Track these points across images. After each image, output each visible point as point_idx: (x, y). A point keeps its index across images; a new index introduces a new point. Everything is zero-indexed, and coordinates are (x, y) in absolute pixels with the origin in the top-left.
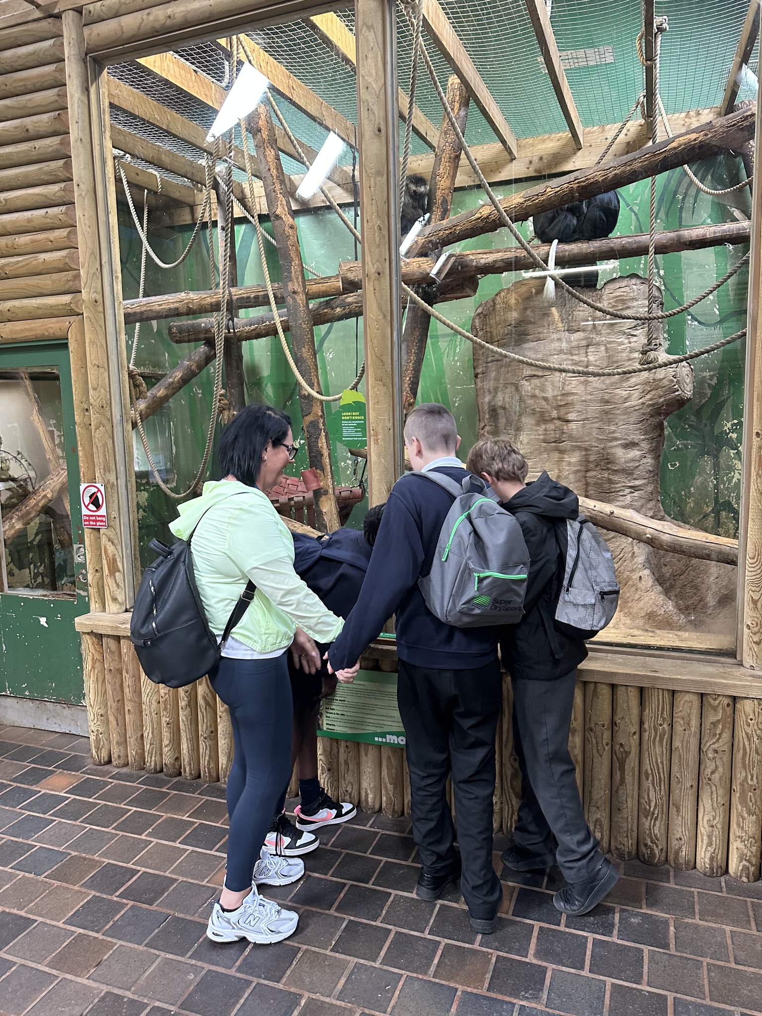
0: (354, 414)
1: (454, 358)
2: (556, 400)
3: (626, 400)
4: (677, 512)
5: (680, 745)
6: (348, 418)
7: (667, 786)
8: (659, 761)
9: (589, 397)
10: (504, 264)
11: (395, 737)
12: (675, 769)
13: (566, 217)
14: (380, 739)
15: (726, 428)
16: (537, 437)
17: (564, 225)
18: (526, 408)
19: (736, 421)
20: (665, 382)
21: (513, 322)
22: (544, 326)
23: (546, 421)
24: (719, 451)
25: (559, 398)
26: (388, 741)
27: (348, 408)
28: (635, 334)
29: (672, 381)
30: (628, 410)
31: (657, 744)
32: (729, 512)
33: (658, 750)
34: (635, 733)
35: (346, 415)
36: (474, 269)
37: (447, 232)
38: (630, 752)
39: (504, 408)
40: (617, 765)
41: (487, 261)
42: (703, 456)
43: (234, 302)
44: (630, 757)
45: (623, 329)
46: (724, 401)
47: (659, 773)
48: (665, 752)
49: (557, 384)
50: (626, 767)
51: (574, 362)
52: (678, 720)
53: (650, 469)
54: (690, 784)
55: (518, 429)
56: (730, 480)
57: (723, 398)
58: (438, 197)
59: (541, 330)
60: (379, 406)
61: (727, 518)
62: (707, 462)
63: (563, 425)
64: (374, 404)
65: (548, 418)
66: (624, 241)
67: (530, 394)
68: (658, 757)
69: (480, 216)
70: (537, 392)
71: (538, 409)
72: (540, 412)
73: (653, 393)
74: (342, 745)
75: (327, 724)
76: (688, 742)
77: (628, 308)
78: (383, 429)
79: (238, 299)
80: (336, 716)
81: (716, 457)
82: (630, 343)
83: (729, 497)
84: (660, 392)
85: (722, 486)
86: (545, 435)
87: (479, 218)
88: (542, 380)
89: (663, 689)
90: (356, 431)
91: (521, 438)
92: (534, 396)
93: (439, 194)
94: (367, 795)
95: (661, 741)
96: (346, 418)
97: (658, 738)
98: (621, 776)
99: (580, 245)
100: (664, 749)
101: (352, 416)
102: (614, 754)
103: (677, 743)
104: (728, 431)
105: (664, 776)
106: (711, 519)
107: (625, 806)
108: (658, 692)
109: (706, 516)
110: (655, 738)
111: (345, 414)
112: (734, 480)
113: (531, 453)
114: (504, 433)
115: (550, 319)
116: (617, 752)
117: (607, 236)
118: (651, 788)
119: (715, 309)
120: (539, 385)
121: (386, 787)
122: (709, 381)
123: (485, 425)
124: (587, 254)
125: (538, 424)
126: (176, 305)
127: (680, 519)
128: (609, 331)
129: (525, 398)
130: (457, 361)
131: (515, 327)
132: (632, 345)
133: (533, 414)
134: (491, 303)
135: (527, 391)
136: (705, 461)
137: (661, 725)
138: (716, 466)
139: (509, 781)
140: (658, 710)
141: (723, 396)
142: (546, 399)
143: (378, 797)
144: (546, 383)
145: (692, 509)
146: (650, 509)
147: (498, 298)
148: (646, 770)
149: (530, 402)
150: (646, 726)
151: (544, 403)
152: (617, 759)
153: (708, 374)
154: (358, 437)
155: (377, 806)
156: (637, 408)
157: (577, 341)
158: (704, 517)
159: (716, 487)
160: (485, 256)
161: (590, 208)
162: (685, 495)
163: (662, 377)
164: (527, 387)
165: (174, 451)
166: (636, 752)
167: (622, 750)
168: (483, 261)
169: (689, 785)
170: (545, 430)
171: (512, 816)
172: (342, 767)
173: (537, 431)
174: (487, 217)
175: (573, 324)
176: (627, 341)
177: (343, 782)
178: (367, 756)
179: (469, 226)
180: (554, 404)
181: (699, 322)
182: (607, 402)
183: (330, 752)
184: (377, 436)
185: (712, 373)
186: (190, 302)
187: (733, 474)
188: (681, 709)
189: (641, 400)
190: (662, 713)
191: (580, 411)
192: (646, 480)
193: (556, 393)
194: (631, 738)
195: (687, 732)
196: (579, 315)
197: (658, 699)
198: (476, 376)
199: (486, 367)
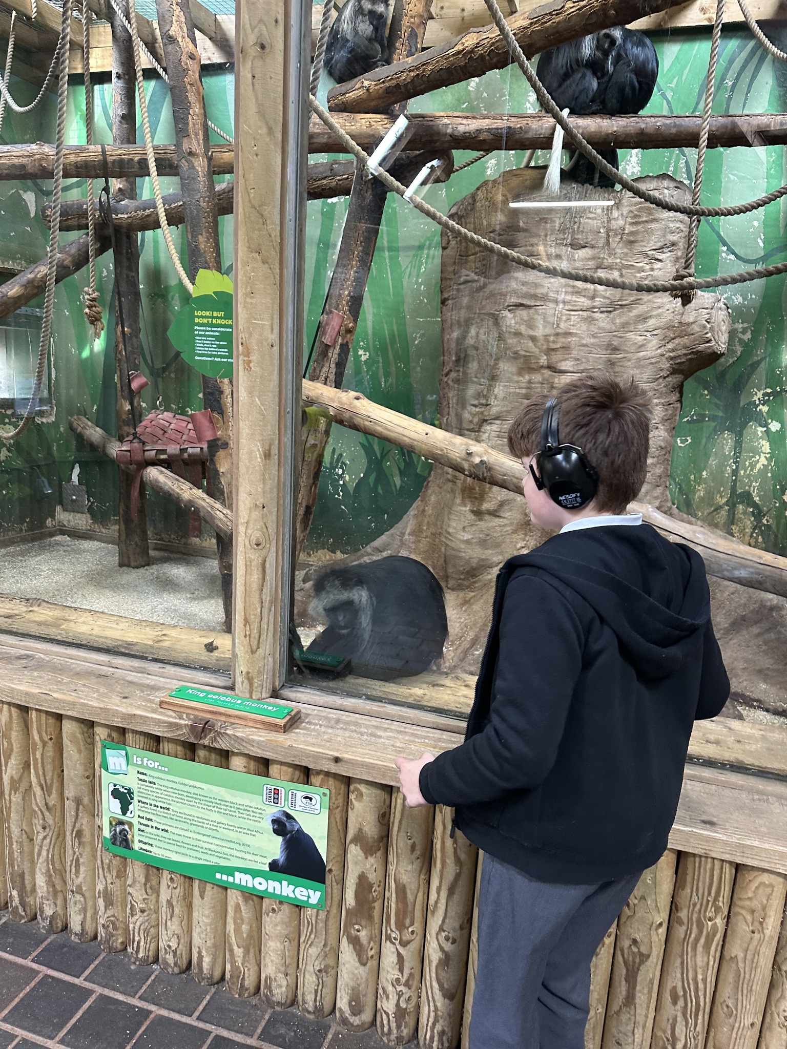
0: (215, 314)
1: (417, 280)
2: (548, 341)
3: (641, 347)
4: (682, 500)
5: (741, 955)
6: (205, 321)
7: (707, 1017)
8: (700, 977)
9: (592, 340)
10: (492, 137)
11: (249, 877)
12: (726, 991)
13: (584, 76)
14: (225, 877)
15: (755, 398)
16: (518, 390)
17: (581, 88)
18: (507, 349)
19: (769, 390)
20: (696, 328)
21: (498, 227)
22: (540, 236)
23: (531, 370)
24: (744, 425)
25: (552, 338)
26: (237, 882)
27: (205, 302)
28: (660, 258)
29: (705, 327)
30: (642, 363)
31: (700, 949)
32: (748, 505)
33: (700, 960)
34: (661, 924)
35: (202, 316)
36: (448, 138)
37: (412, 74)
38: (648, 956)
39: (477, 349)
40: (622, 971)
41: (467, 129)
42: (722, 432)
43: (110, 165)
44: (648, 963)
45: (645, 249)
46: (758, 363)
47: (697, 997)
48: (711, 963)
49: (551, 319)
50: (639, 979)
51: (576, 289)
52: (743, 912)
53: (663, 444)
54: (750, 1021)
55: (493, 378)
56: (753, 466)
57: (756, 359)
58: (403, 28)
59: (534, 240)
60: (254, 301)
61: (745, 513)
62: (727, 441)
63: (554, 377)
64: (246, 295)
65: (534, 366)
66: (660, 122)
67: (513, 330)
68: (700, 971)
69: (461, 48)
70: (523, 329)
71: (522, 353)
72: (525, 356)
73: (677, 341)
74: (164, 876)
75: (140, 841)
76: (757, 952)
77: (655, 220)
78: (260, 343)
79: (114, 161)
80: (154, 831)
81: (740, 435)
82: (652, 270)
83: (750, 486)
84: (685, 340)
85: (742, 472)
86: (528, 388)
87: (459, 52)
88: (532, 311)
89: (723, 861)
90: (219, 346)
91: (496, 390)
92: (518, 334)
93: (405, 22)
94: (200, 957)
95: (707, 946)
96: (201, 321)
97: (702, 941)
98: (628, 992)
99: (599, 120)
100: (711, 959)
101: (212, 317)
102: (619, 953)
103: (735, 950)
104: (757, 402)
105: (705, 1002)
106: (724, 513)
107: (630, 1040)
108: (713, 864)
109: (718, 508)
110: (697, 940)
111: (199, 313)
112: (758, 466)
113: (507, 411)
114: (474, 382)
115: (548, 226)
116: (626, 951)
117: (637, 113)
118: (679, 1019)
119: (759, 240)
120: (526, 318)
121: (231, 951)
122: (740, 335)
123: (451, 371)
124: (607, 135)
125: (520, 373)
126: (24, 161)
127: (685, 510)
128: (625, 250)
129: (507, 335)
130: (421, 284)
131: (500, 235)
132: (655, 273)
133: (515, 358)
134: (470, 201)
135: (510, 326)
136: (725, 439)
137: (710, 919)
138: (738, 445)
139: (434, 970)
140: (709, 894)
141: (757, 356)
142: (533, 339)
143: (220, 960)
144: (536, 316)
145: (702, 499)
146: (657, 498)
147: (479, 192)
148: (675, 988)
149: (512, 341)
150: (683, 914)
151: (531, 344)
152: (625, 962)
153: (741, 326)
154: (221, 356)
155: (217, 974)
156: (653, 360)
157: (582, 260)
158: (716, 510)
159: (735, 472)
160: (465, 121)
161: (618, 67)
162: (694, 481)
163: (691, 320)
164: (510, 320)
165: (53, 376)
166: (658, 955)
167: (635, 949)
168: (461, 129)
169: (748, 1022)
170: (530, 382)
171: (434, 1024)
172: (164, 909)
173: (517, 382)
174: (472, 51)
175: (580, 236)
176: (648, 267)
177: (164, 932)
178: (203, 898)
179: (444, 64)
180: (545, 347)
181: (736, 256)
182: (615, 349)
183: (145, 884)
184: (248, 355)
185: (745, 325)
186: (43, 159)
187: (757, 457)
188: (750, 895)
189: (659, 351)
190: (716, 899)
191: (578, 359)
192: (655, 459)
193: (548, 331)
194: (653, 932)
195: (756, 936)
196: (587, 223)
197: (712, 876)
198: (443, 302)
199: (458, 290)
